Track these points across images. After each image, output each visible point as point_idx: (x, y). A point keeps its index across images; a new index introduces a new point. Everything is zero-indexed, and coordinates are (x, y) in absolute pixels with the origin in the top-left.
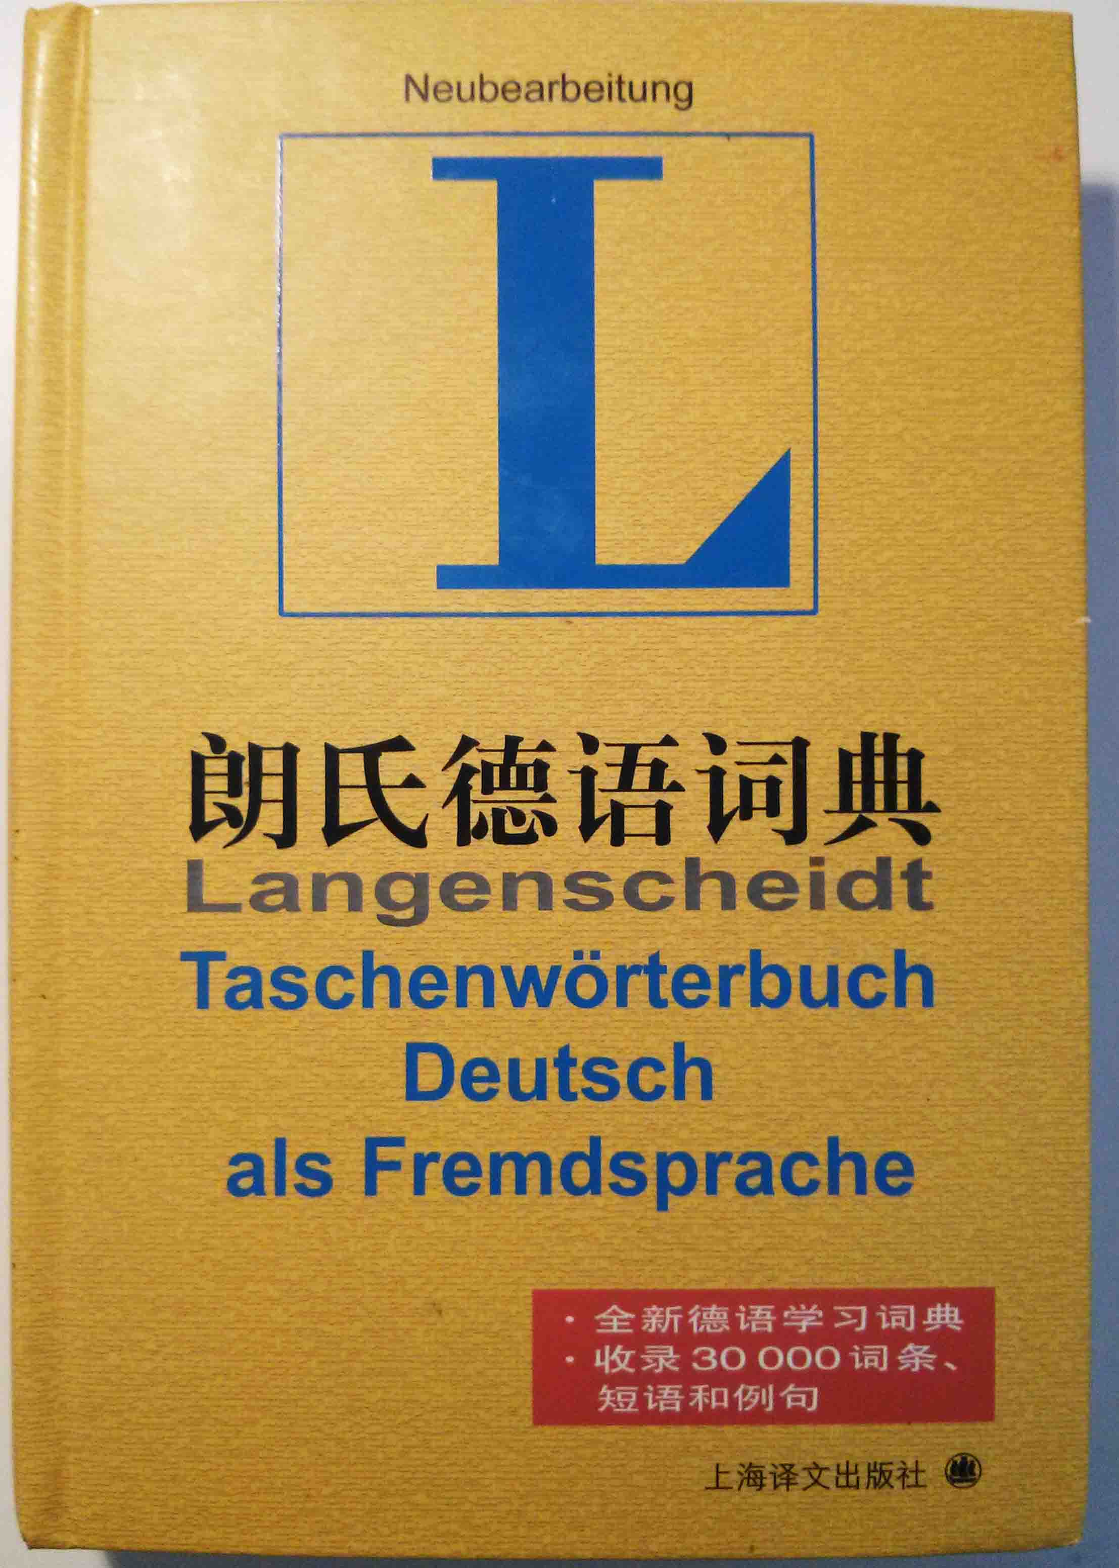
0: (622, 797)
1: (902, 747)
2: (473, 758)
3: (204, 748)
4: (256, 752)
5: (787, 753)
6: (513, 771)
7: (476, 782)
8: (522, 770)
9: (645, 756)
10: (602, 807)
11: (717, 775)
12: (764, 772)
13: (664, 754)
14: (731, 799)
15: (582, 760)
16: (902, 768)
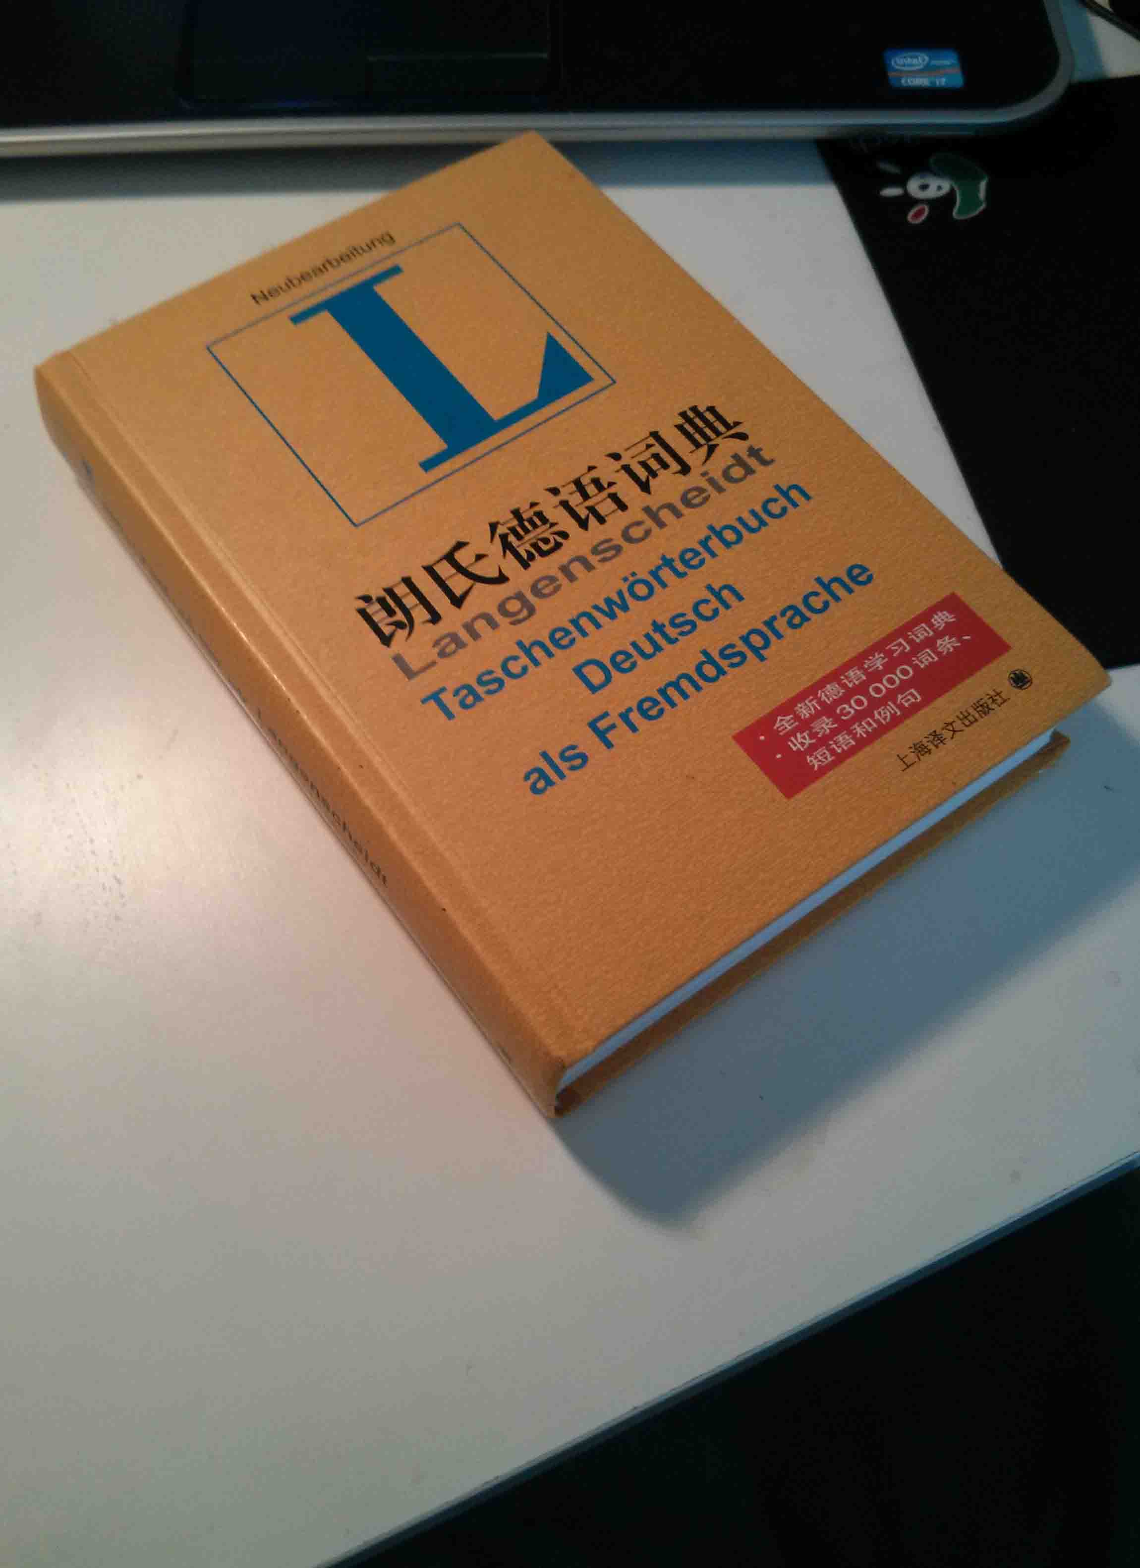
0: (589, 503)
1: (702, 409)
2: (501, 530)
3: (362, 604)
4: (390, 591)
5: (651, 441)
6: (526, 523)
7: (512, 538)
8: (531, 521)
9: (585, 481)
10: (583, 513)
11: (627, 468)
12: (648, 454)
13: (594, 474)
14: (642, 474)
15: (556, 500)
16: (709, 416)
